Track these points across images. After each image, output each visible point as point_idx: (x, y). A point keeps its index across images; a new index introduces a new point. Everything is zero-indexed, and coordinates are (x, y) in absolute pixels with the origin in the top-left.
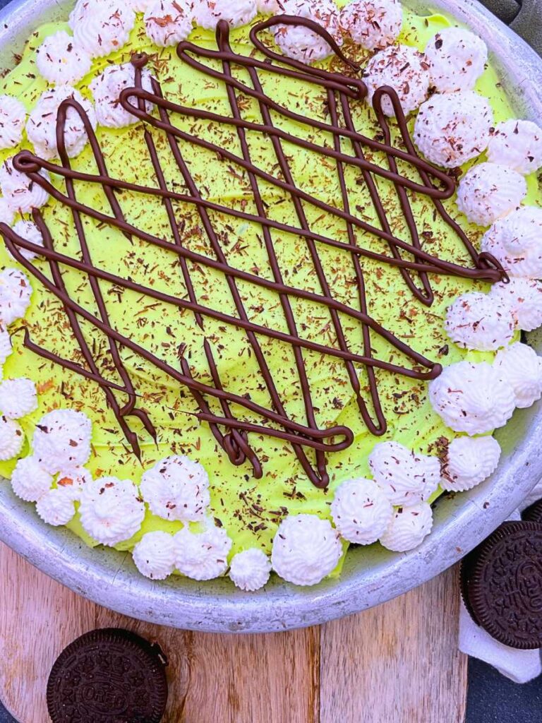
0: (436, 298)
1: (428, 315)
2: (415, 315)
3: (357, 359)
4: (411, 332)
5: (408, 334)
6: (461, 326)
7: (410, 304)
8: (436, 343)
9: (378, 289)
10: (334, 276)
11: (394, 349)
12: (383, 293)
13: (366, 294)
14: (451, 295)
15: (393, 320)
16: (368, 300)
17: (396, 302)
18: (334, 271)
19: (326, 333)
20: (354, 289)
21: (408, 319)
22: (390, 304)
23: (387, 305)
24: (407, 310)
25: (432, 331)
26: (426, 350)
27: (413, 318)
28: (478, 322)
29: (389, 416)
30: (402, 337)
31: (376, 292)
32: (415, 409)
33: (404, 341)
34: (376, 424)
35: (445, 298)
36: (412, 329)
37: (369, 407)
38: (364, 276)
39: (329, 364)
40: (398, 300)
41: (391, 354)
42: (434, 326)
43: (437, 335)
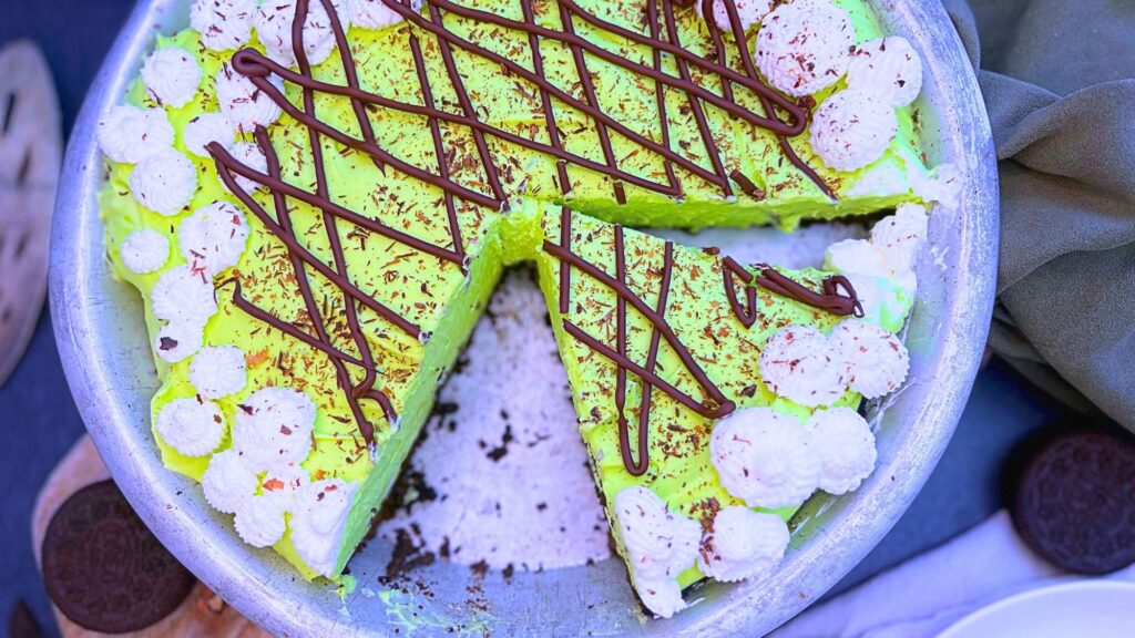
0: (758, 323)
1: (744, 341)
2: (725, 336)
3: (635, 368)
4: (714, 356)
5: (710, 357)
6: (776, 362)
7: (723, 320)
8: (743, 378)
9: (687, 290)
10: (636, 259)
11: (685, 371)
12: (694, 298)
13: (670, 294)
14: (780, 325)
15: (695, 336)
16: (670, 300)
17: (706, 314)
18: (638, 252)
19: (604, 325)
20: (656, 281)
21: (714, 338)
22: (697, 314)
23: (694, 315)
24: (716, 328)
25: (741, 363)
26: (727, 384)
27: (721, 339)
28: (798, 361)
29: (656, 454)
30: (701, 359)
31: (684, 293)
32: (690, 454)
33: (701, 364)
34: (636, 458)
35: (772, 326)
36: (717, 352)
37: (633, 435)
38: (674, 270)
39: (598, 364)
40: (710, 311)
41: (680, 376)
42: (747, 356)
43: (746, 369)
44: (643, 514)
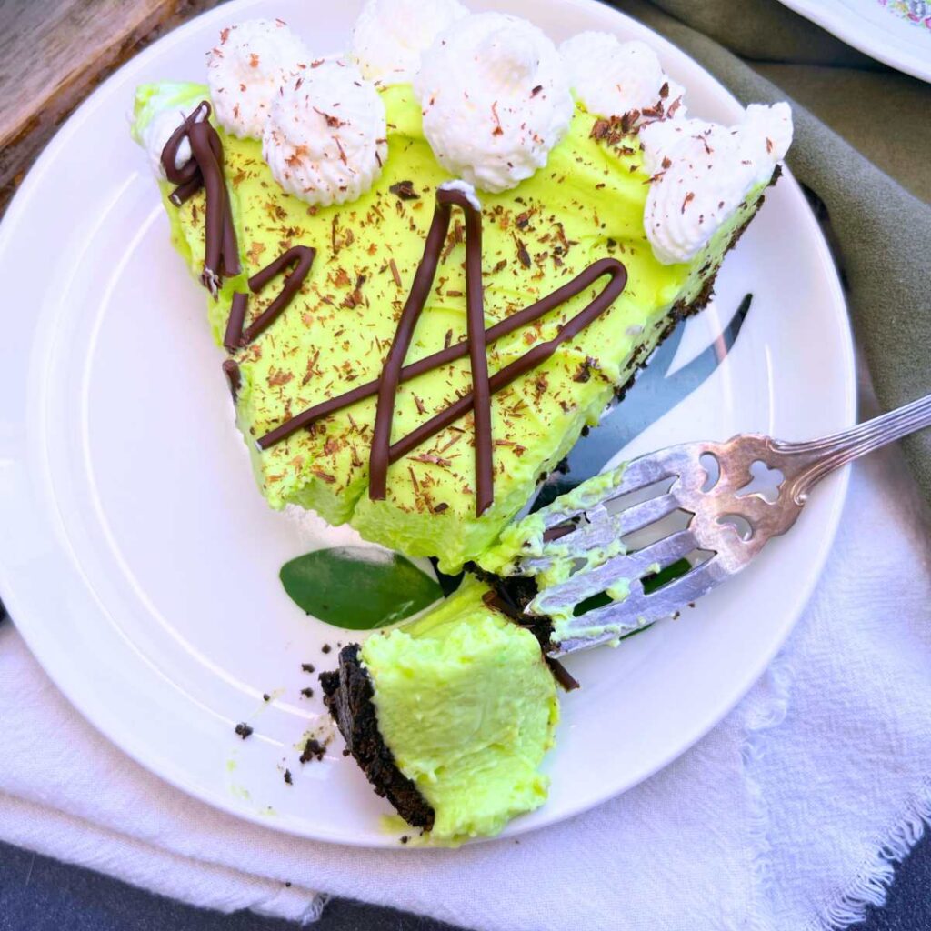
0: (295, 242)
2: (345, 274)
3: (477, 371)
4: (383, 270)
5: (389, 275)
6: (343, 157)
7: (324, 293)
8: (390, 213)
9: (312, 373)
11: (432, 295)
12: (317, 355)
13: (335, 394)
14: (281, 214)
15: (370, 315)
16: (342, 388)
17: (329, 323)
19: (444, 456)
20: (333, 425)
21: (359, 286)
22: (337, 334)
23: (342, 339)
24: (341, 295)
25: (370, 229)
26: (413, 227)
27: (352, 276)
29: (578, 261)
30: (399, 285)
31: (320, 374)
33: (408, 281)
35: (289, 223)
36: (376, 271)
37: (573, 309)
38: (296, 410)
39: (507, 423)
40: (321, 319)
41: (444, 297)
42: (356, 228)
43: (375, 216)
44: (690, 197)
